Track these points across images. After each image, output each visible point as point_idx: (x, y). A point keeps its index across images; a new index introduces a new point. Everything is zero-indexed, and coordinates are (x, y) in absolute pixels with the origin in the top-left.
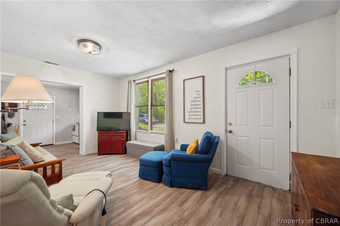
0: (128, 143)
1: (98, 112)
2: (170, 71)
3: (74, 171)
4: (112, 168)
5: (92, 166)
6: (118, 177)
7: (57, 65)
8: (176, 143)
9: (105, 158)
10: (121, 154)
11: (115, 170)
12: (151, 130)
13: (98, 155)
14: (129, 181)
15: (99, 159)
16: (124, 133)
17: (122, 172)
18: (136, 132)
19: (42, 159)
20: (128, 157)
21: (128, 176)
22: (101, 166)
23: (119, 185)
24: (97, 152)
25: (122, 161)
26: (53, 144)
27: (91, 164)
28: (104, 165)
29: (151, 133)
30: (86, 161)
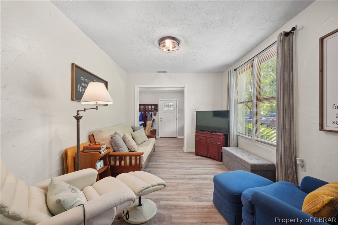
0: (224, 149)
1: (197, 111)
2: (287, 34)
3: (166, 165)
4: (195, 175)
5: (182, 165)
6: (192, 189)
7: (165, 72)
8: (299, 168)
9: (198, 160)
10: (217, 160)
11: (196, 178)
12: (256, 136)
13: (195, 155)
14: (199, 201)
15: (193, 159)
16: (220, 135)
17: (201, 184)
18: (237, 137)
19: (135, 149)
20: (223, 166)
21: (203, 193)
22: (188, 168)
23: (184, 200)
24: (195, 151)
25: (212, 169)
26: (176, 137)
27: (183, 163)
28: (191, 169)
29: (256, 140)
30: (182, 159)
